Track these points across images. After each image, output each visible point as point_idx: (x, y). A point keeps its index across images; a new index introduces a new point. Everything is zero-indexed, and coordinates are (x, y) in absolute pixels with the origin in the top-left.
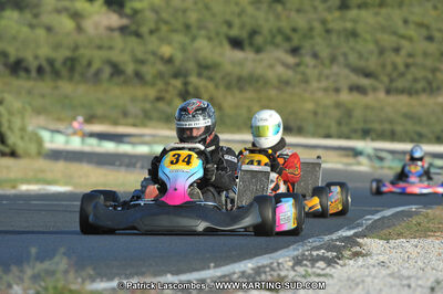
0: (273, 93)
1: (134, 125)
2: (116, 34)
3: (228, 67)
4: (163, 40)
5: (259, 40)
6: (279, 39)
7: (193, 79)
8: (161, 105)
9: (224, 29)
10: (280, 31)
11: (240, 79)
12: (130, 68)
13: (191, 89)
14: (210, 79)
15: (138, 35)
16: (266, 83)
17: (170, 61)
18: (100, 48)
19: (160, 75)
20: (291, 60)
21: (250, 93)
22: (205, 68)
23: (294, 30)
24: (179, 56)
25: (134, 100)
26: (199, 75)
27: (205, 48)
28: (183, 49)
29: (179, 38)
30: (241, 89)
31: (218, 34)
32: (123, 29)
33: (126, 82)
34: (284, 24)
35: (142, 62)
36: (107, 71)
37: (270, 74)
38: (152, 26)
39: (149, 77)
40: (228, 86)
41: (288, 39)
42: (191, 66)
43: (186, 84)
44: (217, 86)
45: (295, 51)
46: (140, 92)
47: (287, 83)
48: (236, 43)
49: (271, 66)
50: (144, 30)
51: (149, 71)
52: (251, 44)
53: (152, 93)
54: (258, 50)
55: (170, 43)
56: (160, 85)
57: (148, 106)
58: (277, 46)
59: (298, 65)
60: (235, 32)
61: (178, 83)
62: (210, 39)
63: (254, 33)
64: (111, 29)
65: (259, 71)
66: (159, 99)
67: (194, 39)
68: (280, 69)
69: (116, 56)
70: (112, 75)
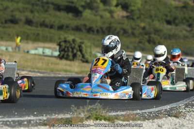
0: (182, 41)
1: (131, 52)
2: (125, 19)
3: (165, 31)
4: (142, 21)
5: (177, 21)
6: (184, 21)
7: (153, 36)
8: (140, 45)
9: (164, 17)
10: (185, 18)
11: (170, 35)
12: (130, 31)
13: (151, 39)
14: (159, 35)
15: (133, 19)
16: (179, 37)
17: (144, 28)
18: (119, 23)
19: (141, 34)
20: (189, 29)
21: (173, 41)
22: (157, 31)
23: (190, 18)
24: (147, 27)
25: (131, 43)
26: (155, 34)
27: (157, 24)
28: (149, 24)
29: (148, 20)
30: (170, 39)
31: (162, 19)
32: (127, 17)
33: (129, 36)
34: (186, 15)
35: (134, 29)
36: (122, 32)
37: (181, 34)
38: (138, 16)
39: (137, 35)
40: (165, 38)
41: (188, 21)
42: (152, 30)
43: (150, 37)
44: (161, 38)
45: (190, 26)
46: (133, 40)
47: (187, 37)
48: (169, 23)
49: (181, 31)
50: (135, 17)
51: (137, 32)
52: (174, 23)
53: (137, 40)
54: (177, 25)
55: (144, 22)
56: (141, 37)
57: (136, 45)
58: (183, 24)
59: (191, 31)
60: (168, 18)
61: (147, 37)
62: (159, 21)
63: (175, 19)
64: (123, 17)
65: (177, 33)
66: (140, 42)
67: (153, 21)
68: (184, 32)
69: (125, 27)
70: (123, 34)
